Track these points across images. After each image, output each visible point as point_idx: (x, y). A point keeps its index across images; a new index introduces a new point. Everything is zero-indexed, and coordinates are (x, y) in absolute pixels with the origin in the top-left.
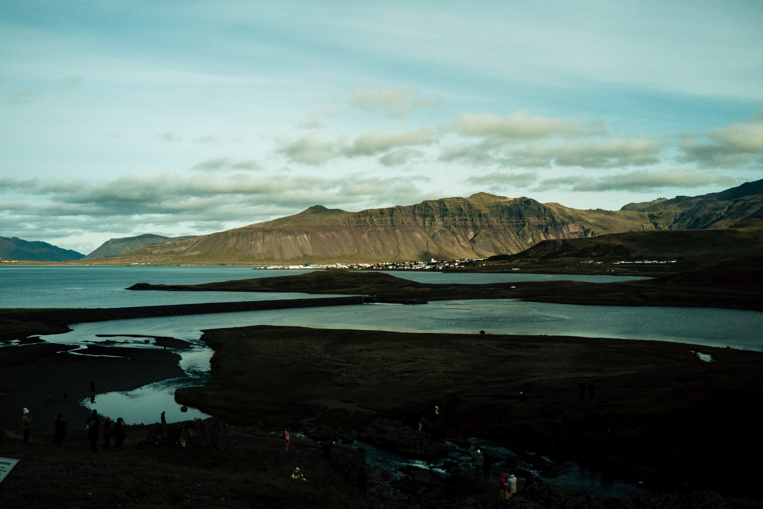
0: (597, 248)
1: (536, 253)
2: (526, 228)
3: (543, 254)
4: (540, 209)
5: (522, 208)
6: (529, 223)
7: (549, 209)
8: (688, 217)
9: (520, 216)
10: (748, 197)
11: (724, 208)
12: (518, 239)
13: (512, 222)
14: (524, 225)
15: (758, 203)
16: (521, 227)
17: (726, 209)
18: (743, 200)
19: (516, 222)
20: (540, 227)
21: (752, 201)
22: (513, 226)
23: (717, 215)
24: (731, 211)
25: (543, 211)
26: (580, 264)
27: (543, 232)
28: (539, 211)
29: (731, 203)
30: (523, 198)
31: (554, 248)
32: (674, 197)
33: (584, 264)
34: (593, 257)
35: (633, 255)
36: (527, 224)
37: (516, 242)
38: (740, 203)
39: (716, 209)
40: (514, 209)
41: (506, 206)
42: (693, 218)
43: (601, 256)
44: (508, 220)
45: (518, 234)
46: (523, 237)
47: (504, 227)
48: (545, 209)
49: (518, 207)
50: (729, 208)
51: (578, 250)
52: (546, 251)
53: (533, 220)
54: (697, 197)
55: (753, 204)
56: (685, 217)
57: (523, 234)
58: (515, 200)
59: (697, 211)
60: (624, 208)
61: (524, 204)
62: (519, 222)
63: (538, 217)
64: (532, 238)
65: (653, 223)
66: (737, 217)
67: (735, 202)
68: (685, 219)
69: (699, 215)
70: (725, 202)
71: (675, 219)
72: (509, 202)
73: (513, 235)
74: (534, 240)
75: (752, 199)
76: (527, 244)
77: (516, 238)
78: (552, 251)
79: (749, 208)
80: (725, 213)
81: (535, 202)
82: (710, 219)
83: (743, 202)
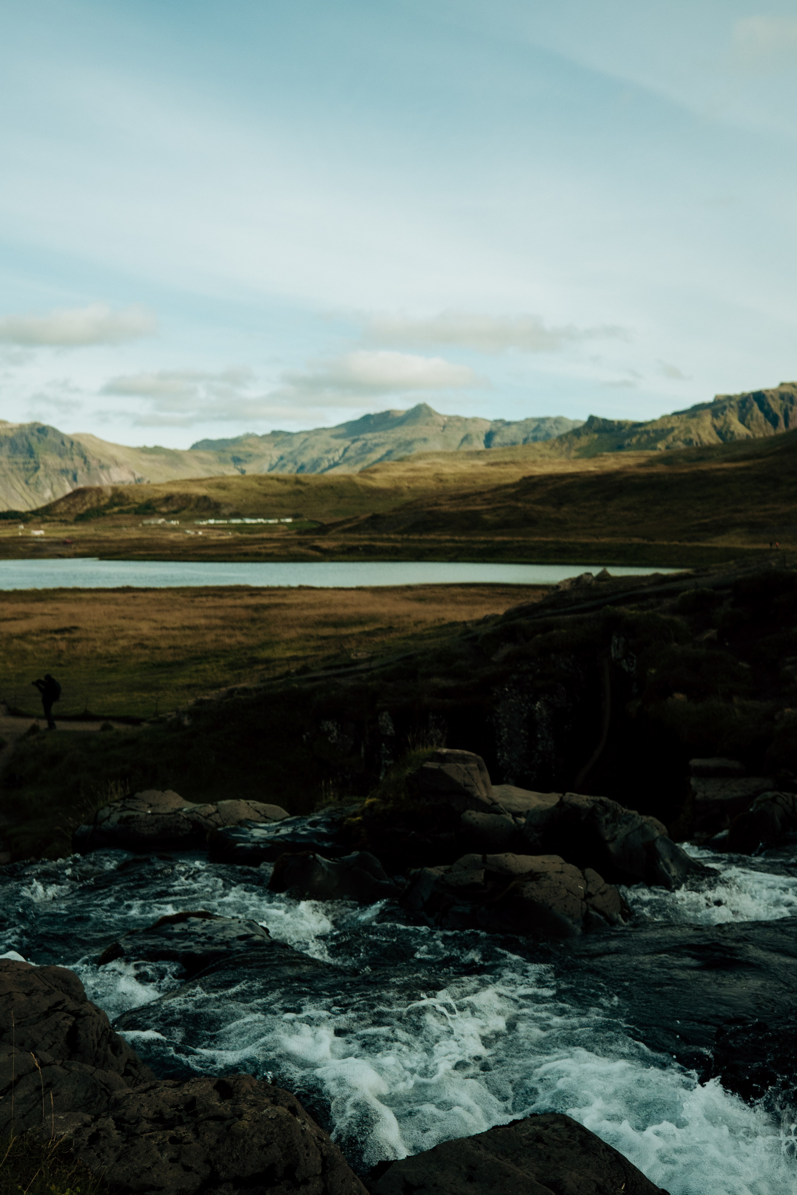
0: (168, 499)
1: (69, 509)
2: (40, 473)
3: (80, 509)
4: (63, 443)
5: (34, 440)
6: (45, 465)
7: (79, 444)
8: (288, 461)
9: (31, 453)
10: (369, 436)
11: (337, 450)
12: (28, 490)
13: (16, 463)
14: (37, 469)
15: (383, 444)
16: (31, 473)
17: (341, 452)
18: (364, 439)
19: (24, 463)
20: (64, 472)
21: (375, 441)
22: (19, 469)
23: (329, 461)
24: (347, 455)
25: (68, 445)
26: (143, 525)
27: (68, 480)
28: (62, 447)
29: (347, 443)
30: (35, 424)
31: (98, 500)
32: (268, 431)
33: (150, 524)
34: (162, 515)
35: (225, 511)
36: (42, 466)
37: (25, 496)
38: (359, 444)
39: (328, 452)
40: (18, 441)
41: (6, 437)
42: (296, 463)
43: (175, 512)
44: (11, 460)
45: (27, 483)
46: (37, 487)
47: (4, 470)
48: (72, 443)
49: (27, 439)
50: (346, 450)
51: (137, 503)
52: (85, 504)
53: (52, 460)
54: (301, 433)
55: (377, 445)
56: (284, 461)
57: (37, 483)
58: (21, 427)
59: (301, 453)
60: (195, 447)
61: (36, 433)
62: (29, 463)
63: (61, 455)
64: (52, 489)
65: (238, 469)
66: (357, 463)
67: (354, 441)
68: (284, 465)
69: (304, 459)
70: (339, 441)
71: (271, 465)
72: (11, 429)
73: (17, 483)
74: (54, 494)
75: (375, 438)
76: (43, 500)
77: (24, 489)
78: (95, 504)
79: (370, 450)
80: (340, 458)
81: (55, 431)
82: (319, 466)
83: (363, 442)
